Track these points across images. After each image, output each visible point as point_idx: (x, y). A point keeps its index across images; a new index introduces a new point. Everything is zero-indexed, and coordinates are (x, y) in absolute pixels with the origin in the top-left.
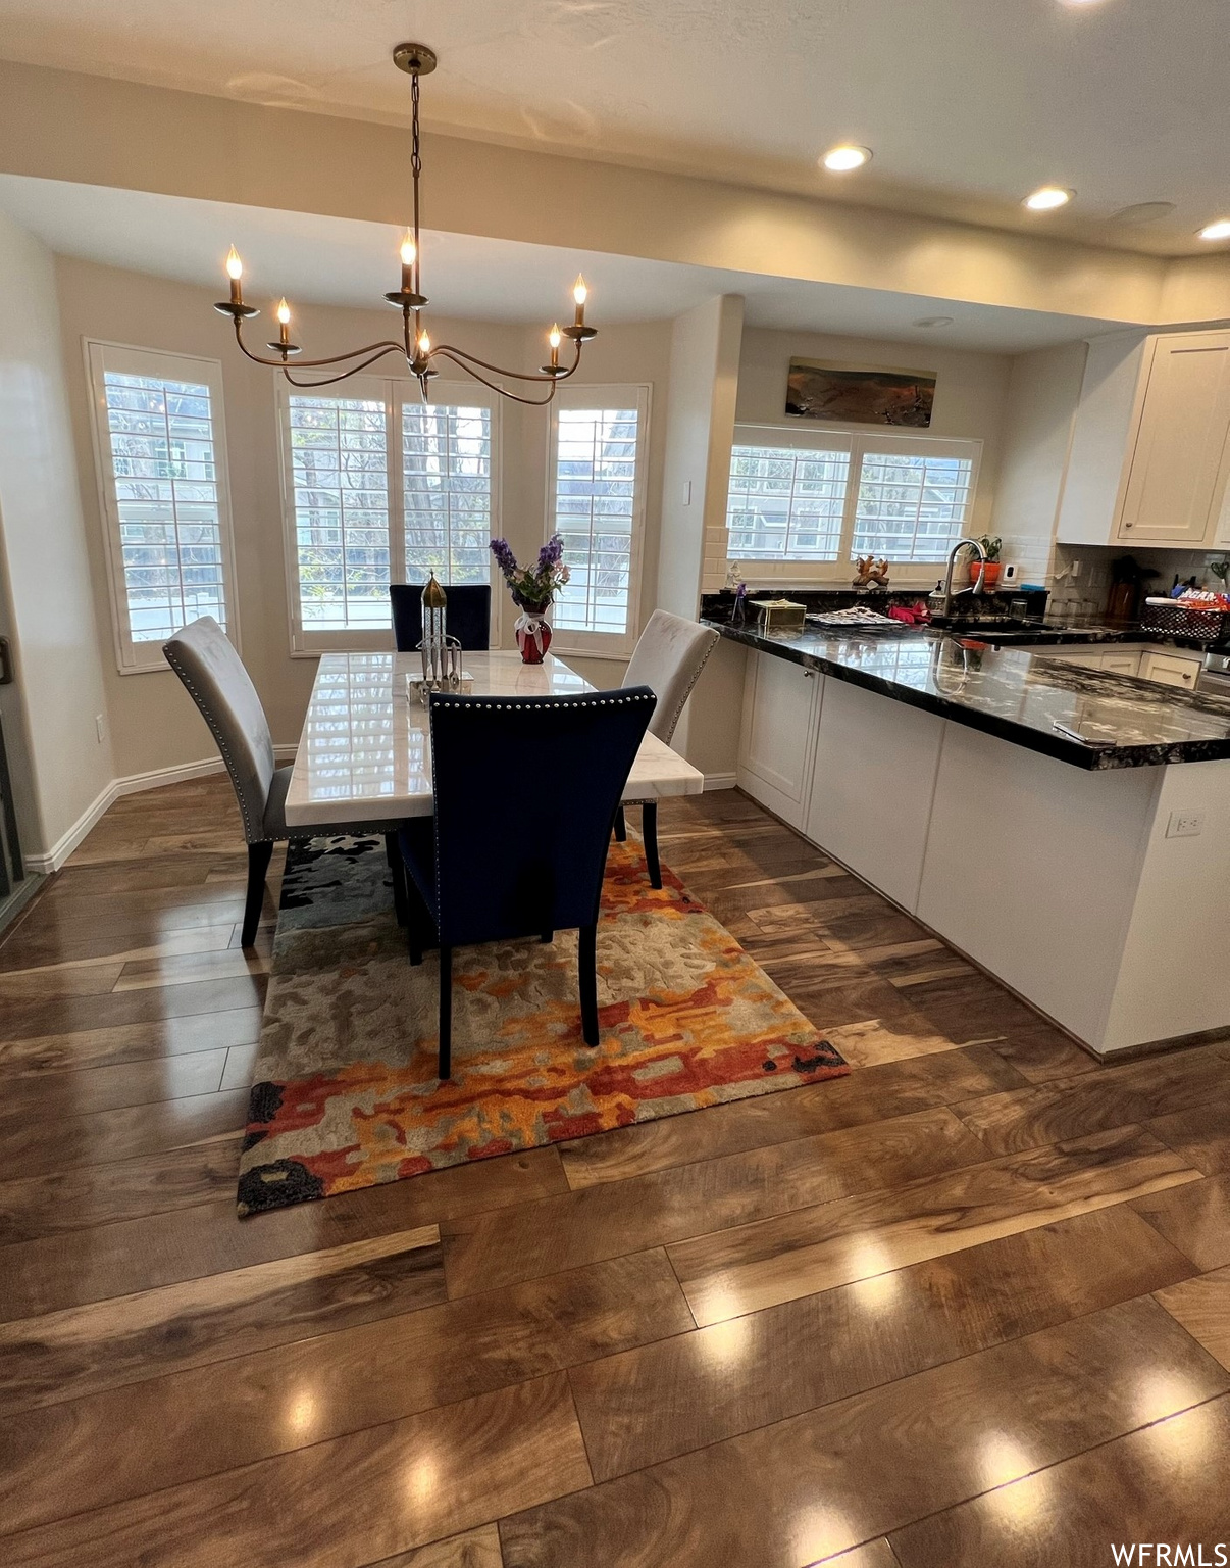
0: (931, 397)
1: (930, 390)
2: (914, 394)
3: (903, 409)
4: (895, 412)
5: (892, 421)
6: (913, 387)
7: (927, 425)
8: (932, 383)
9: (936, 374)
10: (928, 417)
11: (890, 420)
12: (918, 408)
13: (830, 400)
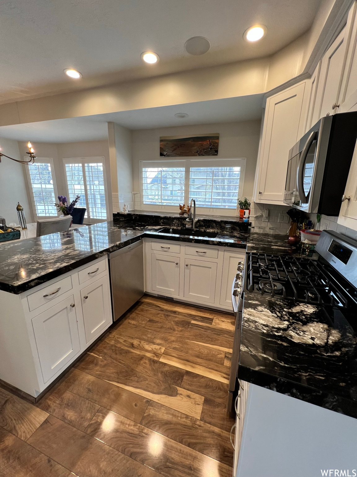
0: (218, 144)
1: (216, 141)
2: (209, 143)
3: (204, 149)
4: (201, 151)
5: (199, 155)
6: (208, 141)
7: (217, 155)
8: (218, 138)
9: (219, 134)
10: (217, 151)
11: (199, 154)
12: (211, 148)
13: (175, 150)
